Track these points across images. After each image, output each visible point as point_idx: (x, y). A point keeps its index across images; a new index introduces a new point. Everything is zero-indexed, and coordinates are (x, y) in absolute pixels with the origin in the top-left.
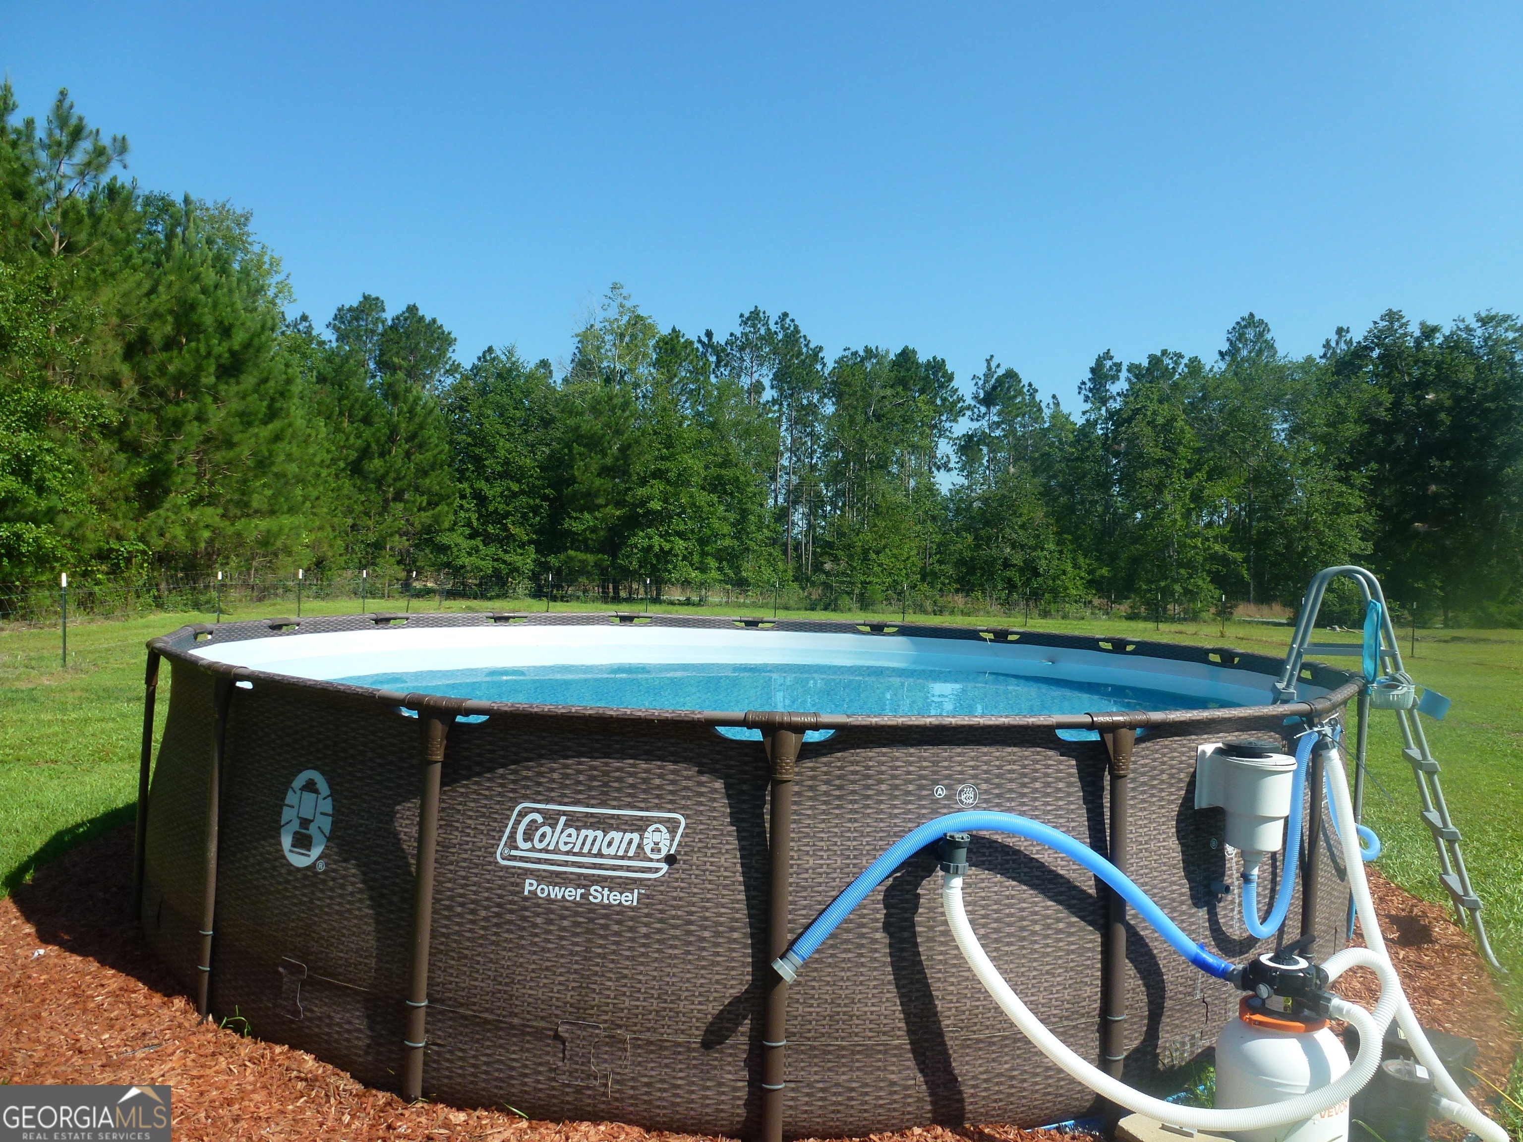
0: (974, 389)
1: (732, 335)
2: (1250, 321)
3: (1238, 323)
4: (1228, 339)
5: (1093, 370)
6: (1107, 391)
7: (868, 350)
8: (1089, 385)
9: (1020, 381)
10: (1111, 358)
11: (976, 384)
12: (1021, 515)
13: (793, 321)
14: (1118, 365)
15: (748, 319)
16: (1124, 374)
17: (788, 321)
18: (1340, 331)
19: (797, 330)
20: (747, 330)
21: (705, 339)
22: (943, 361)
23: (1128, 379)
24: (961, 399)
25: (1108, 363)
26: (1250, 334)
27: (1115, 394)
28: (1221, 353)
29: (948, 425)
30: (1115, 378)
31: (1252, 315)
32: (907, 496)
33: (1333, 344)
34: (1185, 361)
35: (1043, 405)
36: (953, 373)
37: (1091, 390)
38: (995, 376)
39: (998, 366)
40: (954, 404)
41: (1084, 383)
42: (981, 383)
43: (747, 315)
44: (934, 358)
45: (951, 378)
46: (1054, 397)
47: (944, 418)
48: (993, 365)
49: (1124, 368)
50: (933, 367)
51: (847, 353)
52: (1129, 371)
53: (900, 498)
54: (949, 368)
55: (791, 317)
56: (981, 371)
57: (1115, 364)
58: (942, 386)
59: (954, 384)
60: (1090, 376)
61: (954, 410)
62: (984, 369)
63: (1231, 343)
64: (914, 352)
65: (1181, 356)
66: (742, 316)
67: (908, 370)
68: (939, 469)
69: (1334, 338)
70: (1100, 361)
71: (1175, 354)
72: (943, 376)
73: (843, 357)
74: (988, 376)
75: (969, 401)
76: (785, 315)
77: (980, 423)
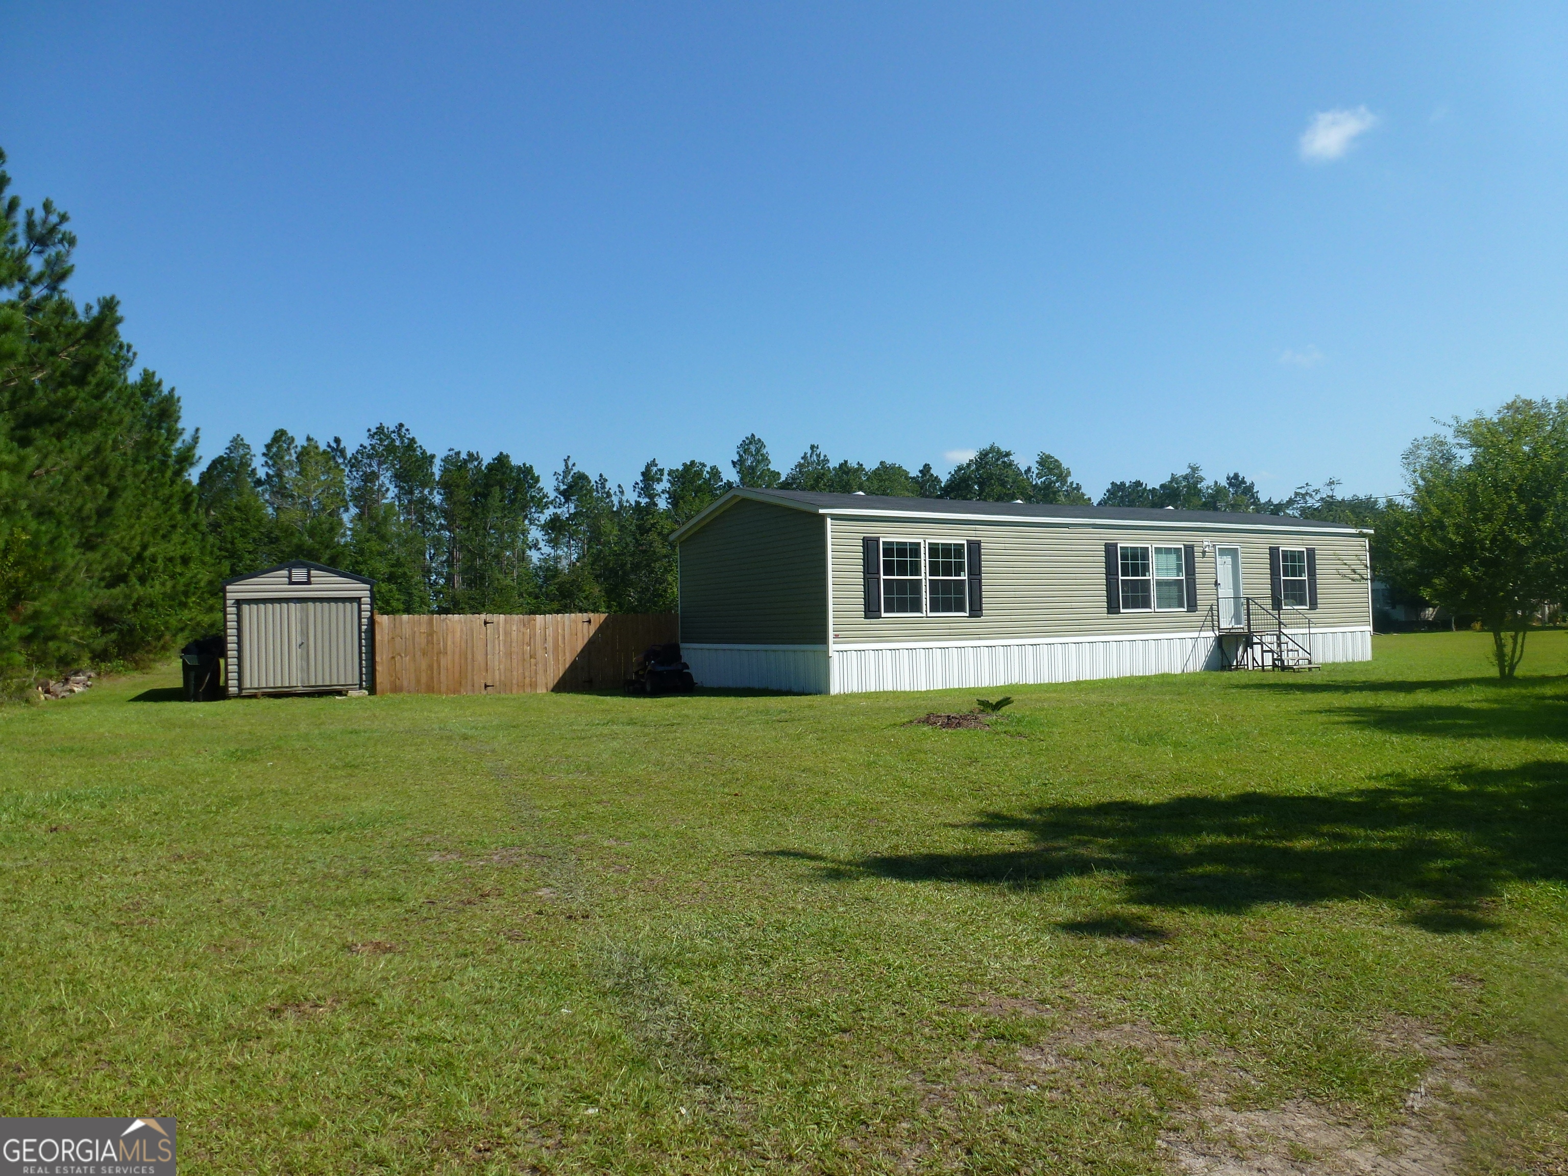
0: (556, 483)
1: (361, 446)
2: (752, 440)
3: (744, 441)
4: (738, 453)
5: (643, 474)
6: (654, 489)
7: (470, 455)
8: (641, 485)
9: (590, 482)
10: (656, 465)
11: (557, 479)
12: (584, 591)
13: (407, 430)
14: (661, 471)
15: (375, 433)
16: (666, 477)
17: (403, 430)
18: (812, 447)
19: (413, 440)
20: (374, 442)
21: (334, 445)
22: (531, 467)
23: (669, 481)
24: (546, 496)
25: (655, 469)
26: (753, 448)
27: (660, 491)
28: (733, 462)
29: (536, 515)
30: (659, 480)
31: (753, 435)
32: (513, 580)
33: (809, 455)
34: (708, 469)
35: (612, 492)
36: (538, 477)
37: (642, 489)
38: (572, 473)
39: (574, 465)
40: (541, 499)
41: (637, 483)
42: (560, 478)
43: (374, 430)
44: (524, 464)
45: (537, 480)
46: (619, 486)
47: (533, 510)
48: (570, 465)
49: (666, 472)
50: (523, 472)
51: (451, 453)
52: (669, 475)
53: (508, 581)
54: (536, 472)
55: (406, 427)
56: (561, 468)
57: (659, 470)
58: (531, 487)
59: (540, 485)
60: (642, 478)
61: (541, 505)
62: (563, 468)
63: (741, 456)
64: (508, 456)
65: (704, 466)
66: (369, 430)
67: (504, 473)
68: (530, 548)
69: (809, 452)
70: (648, 467)
71: (700, 464)
72: (531, 479)
73: (449, 456)
74: (567, 471)
75: (552, 495)
76: (401, 425)
77: (561, 510)
